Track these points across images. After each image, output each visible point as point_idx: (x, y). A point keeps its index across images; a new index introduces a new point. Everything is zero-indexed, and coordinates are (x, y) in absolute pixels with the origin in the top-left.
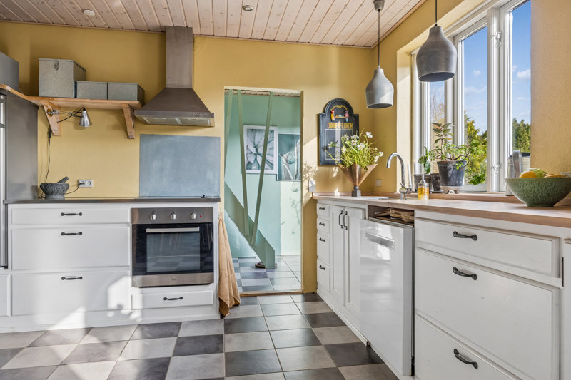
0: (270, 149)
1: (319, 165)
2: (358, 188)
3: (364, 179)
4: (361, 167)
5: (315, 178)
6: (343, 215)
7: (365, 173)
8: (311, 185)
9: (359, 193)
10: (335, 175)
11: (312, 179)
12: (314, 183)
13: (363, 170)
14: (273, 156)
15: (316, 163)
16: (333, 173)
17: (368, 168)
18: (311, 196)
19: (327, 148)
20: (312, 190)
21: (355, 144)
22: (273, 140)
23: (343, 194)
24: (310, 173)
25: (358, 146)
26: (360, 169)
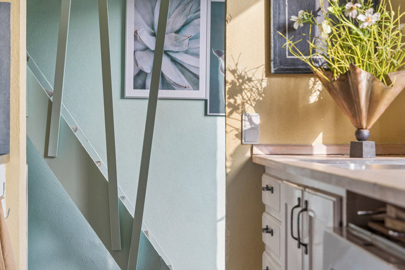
0: (191, 39)
1: (268, 73)
2: (366, 133)
3: (382, 108)
4: (375, 76)
5: (259, 107)
6: (299, 209)
7: (384, 91)
8: (247, 125)
9: (369, 147)
10: (313, 99)
11: (250, 110)
12: (257, 120)
13: (380, 85)
14: (197, 55)
15: (263, 69)
16: (310, 92)
17: (394, 78)
18: (248, 154)
19: (291, 28)
20: (249, 139)
21: (352, 14)
22: (199, 17)
23: (334, 150)
24: (246, 94)
25: (361, 17)
26: (371, 81)
